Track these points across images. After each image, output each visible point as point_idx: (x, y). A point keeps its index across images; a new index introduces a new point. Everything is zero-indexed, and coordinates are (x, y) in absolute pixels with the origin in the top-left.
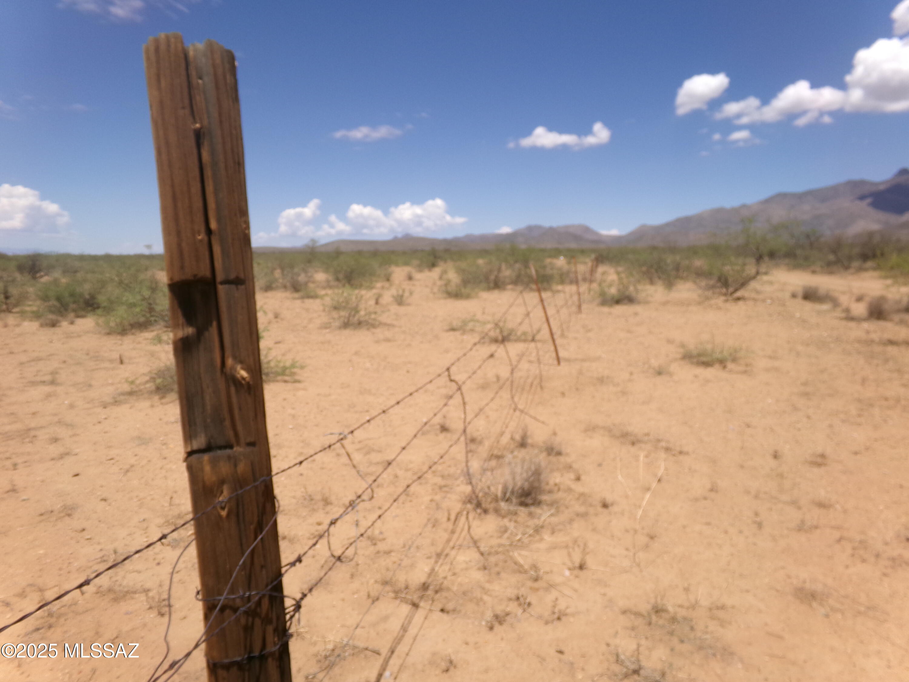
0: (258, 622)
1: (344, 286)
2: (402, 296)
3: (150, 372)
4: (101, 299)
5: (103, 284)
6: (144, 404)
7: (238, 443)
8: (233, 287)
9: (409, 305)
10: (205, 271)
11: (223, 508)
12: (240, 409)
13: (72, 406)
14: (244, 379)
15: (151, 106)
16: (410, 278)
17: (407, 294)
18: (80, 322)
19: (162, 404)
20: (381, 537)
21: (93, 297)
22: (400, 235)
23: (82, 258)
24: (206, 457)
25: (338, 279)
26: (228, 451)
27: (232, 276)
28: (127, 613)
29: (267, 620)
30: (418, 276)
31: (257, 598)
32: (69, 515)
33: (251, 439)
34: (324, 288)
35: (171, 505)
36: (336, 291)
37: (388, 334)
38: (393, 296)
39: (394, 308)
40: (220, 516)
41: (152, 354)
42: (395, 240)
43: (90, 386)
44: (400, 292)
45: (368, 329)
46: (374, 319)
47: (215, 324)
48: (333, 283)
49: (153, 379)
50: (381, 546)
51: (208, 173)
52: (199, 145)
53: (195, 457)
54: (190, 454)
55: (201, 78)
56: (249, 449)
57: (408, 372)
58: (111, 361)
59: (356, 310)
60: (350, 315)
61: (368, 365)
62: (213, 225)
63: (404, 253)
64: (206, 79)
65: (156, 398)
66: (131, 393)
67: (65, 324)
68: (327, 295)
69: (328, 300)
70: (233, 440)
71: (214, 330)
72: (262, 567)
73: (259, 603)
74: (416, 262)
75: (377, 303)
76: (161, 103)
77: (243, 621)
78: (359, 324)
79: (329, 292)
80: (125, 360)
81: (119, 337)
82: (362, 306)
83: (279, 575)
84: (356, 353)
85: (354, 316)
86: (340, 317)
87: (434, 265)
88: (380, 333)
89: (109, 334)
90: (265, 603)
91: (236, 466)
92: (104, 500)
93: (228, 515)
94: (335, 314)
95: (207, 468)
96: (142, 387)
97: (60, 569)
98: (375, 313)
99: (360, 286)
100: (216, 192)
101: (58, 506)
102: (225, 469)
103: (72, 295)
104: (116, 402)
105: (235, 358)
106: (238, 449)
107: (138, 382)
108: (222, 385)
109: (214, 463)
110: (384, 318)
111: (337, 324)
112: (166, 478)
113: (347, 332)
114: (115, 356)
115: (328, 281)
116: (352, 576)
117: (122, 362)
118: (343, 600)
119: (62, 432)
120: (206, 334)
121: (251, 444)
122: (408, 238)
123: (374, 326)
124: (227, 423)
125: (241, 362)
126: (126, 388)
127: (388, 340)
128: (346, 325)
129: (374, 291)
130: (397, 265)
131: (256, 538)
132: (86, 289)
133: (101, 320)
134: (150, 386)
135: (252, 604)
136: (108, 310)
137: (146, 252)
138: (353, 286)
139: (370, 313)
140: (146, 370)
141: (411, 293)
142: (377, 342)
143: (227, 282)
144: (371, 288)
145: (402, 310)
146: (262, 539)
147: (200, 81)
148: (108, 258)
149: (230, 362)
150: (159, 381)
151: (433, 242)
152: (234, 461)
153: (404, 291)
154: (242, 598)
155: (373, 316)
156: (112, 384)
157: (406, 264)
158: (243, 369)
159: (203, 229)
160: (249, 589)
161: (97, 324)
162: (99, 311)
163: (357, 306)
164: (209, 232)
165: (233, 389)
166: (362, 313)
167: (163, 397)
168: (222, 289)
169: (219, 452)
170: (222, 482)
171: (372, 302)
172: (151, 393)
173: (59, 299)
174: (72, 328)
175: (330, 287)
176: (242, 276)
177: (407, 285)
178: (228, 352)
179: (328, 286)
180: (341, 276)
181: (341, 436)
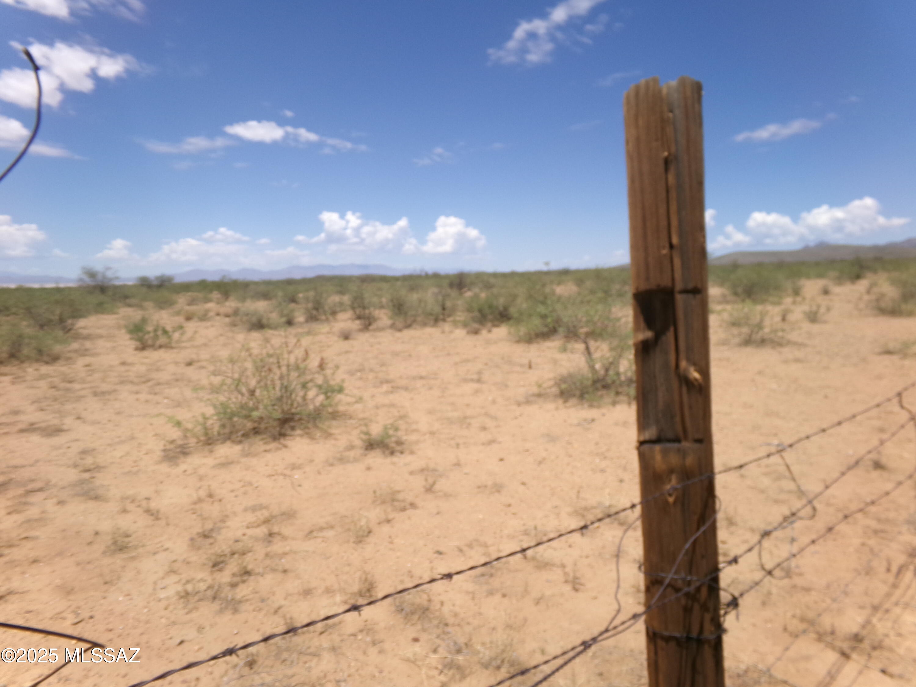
0: (696, 607)
1: (743, 301)
2: (816, 313)
3: (555, 378)
4: (513, 311)
5: (514, 297)
6: (550, 406)
7: (686, 438)
8: (690, 296)
9: (825, 322)
10: (666, 282)
11: (670, 495)
12: (690, 407)
13: (494, 402)
14: (696, 380)
15: (627, 142)
16: (826, 292)
17: (823, 310)
18: (495, 330)
19: (566, 407)
20: (797, 571)
21: (506, 309)
22: (812, 244)
23: (495, 275)
24: (657, 448)
25: (736, 294)
26: (676, 445)
27: (690, 286)
28: (548, 581)
29: (705, 608)
30: (837, 290)
31: (698, 584)
32: (498, 491)
33: (699, 436)
34: (720, 303)
35: (578, 497)
36: (736, 306)
37: (799, 354)
38: (805, 313)
39: (806, 326)
40: (667, 502)
41: (555, 362)
42: (806, 250)
43: (506, 386)
44: (814, 308)
45: (773, 348)
46: (782, 338)
47: (672, 329)
48: (730, 298)
49: (557, 384)
50: (797, 580)
51: (673, 194)
52: (667, 170)
53: (646, 447)
54: (641, 443)
55: (671, 111)
56: (696, 446)
57: (826, 397)
58: (522, 366)
59: (760, 326)
60: (752, 332)
61: (774, 386)
62: (675, 240)
63: (817, 264)
64: (677, 112)
65: (560, 401)
66: (539, 395)
67: (484, 332)
68: (724, 310)
69: (725, 316)
70: (681, 434)
71: (670, 334)
72: (703, 557)
73: (698, 589)
74: (833, 274)
75: (784, 319)
76: (638, 139)
77: (683, 601)
78: (763, 342)
79: (729, 307)
80: (533, 365)
81: (527, 345)
82: (767, 322)
83: (716, 570)
84: (760, 373)
85: (757, 333)
86: (740, 334)
87: (858, 277)
88: (788, 352)
89: (518, 341)
90: (704, 591)
91: (684, 458)
92: (524, 484)
93: (675, 502)
94: (735, 331)
95: (658, 457)
96: (548, 391)
97: (495, 533)
98: (783, 330)
99: (763, 302)
100: (679, 210)
101: (490, 483)
102: (674, 460)
103: (490, 307)
104: (528, 402)
105: (688, 360)
106: (685, 444)
107: (545, 385)
108: (675, 384)
109: (665, 453)
110: (794, 336)
111: (737, 340)
112: (572, 473)
113: (749, 350)
114: (525, 361)
115: (724, 296)
116: (764, 604)
117: (530, 367)
118: (754, 625)
119: (489, 423)
120: (664, 338)
121: (699, 441)
122: (822, 246)
123: (780, 345)
124: (678, 419)
125: (695, 364)
126: (535, 390)
127: (797, 360)
128: (747, 342)
129: (783, 307)
130: (808, 277)
131: (698, 529)
132: (501, 301)
133: (512, 330)
134: (555, 390)
135: (692, 589)
136: (518, 321)
137: (544, 268)
138: (755, 301)
139: (775, 331)
140: (551, 375)
141: (828, 309)
142: (786, 362)
143: (685, 291)
144: (779, 303)
145: (816, 328)
146: (704, 532)
147: (671, 115)
148: (513, 275)
149: (683, 364)
150: (564, 386)
151: (858, 249)
152: (683, 453)
153: (819, 306)
154: (684, 580)
155: (780, 334)
156: (523, 386)
157: (820, 276)
158: (696, 370)
159: (667, 245)
160: (690, 572)
161: (510, 333)
162: (511, 322)
163: (762, 321)
164: (671, 246)
165: (684, 389)
166: (767, 330)
167: (566, 401)
168: (680, 299)
169: (669, 445)
170: (671, 471)
171: (778, 319)
172: (556, 396)
173: (480, 311)
174: (490, 336)
175: (727, 302)
176: (699, 286)
177: (823, 301)
178: (682, 355)
179: (724, 300)
180: (740, 290)
181: (780, 448)
